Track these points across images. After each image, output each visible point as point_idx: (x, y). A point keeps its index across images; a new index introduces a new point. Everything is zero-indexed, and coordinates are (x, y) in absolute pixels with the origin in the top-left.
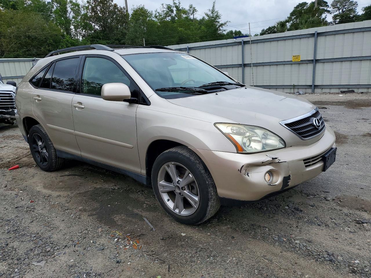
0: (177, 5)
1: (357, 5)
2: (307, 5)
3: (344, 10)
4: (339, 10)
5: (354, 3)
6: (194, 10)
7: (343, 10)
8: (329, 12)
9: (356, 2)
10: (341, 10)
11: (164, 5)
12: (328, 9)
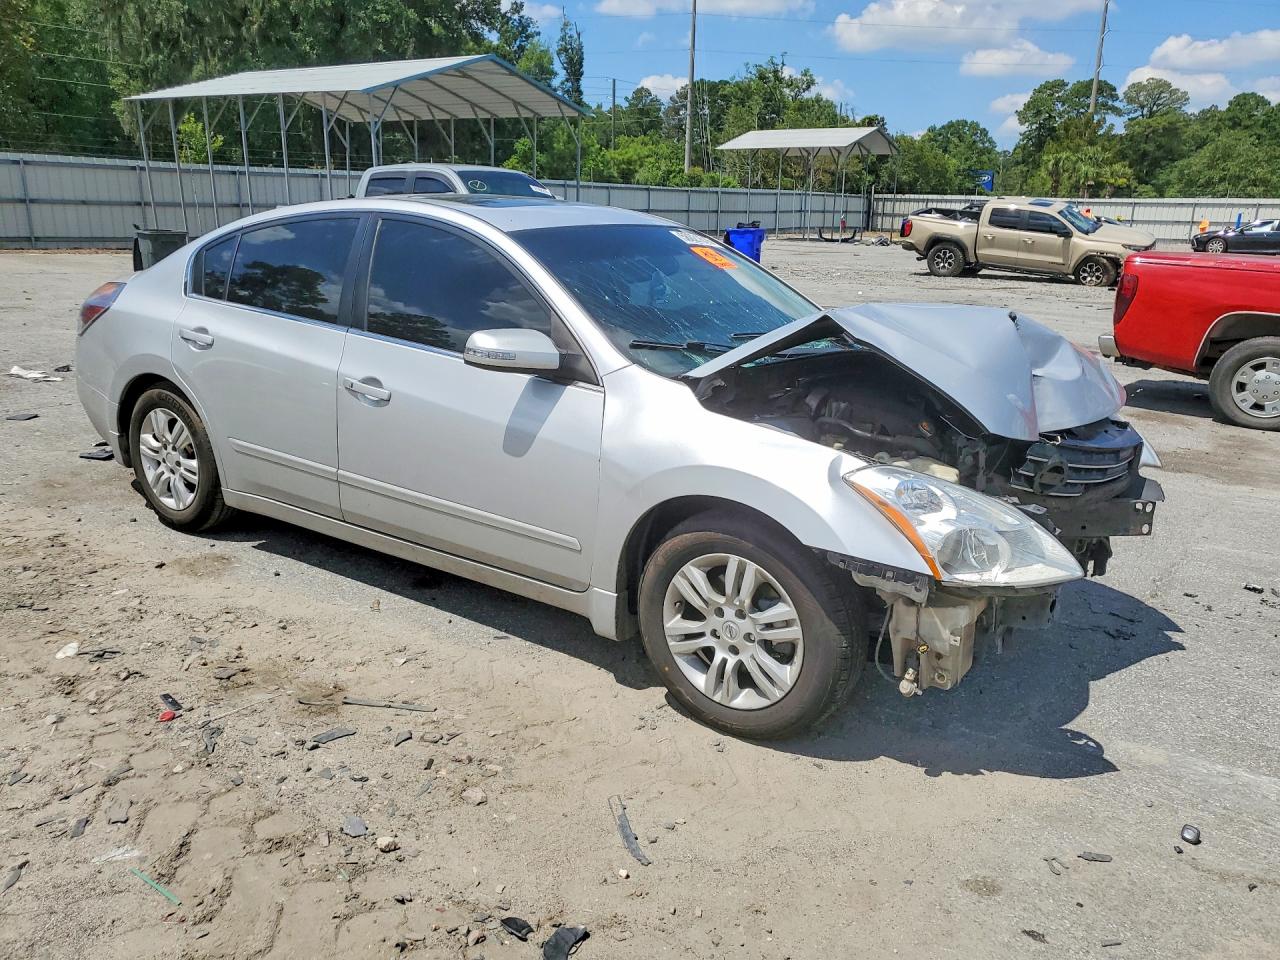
0: (779, 69)
1: (1188, 99)
2: (1067, 88)
3: (1155, 108)
4: (1143, 107)
5: (1180, 94)
6: (810, 84)
7: (1151, 109)
8: (1118, 112)
9: (1186, 93)
10: (1145, 111)
11: (751, 66)
12: (1117, 104)
